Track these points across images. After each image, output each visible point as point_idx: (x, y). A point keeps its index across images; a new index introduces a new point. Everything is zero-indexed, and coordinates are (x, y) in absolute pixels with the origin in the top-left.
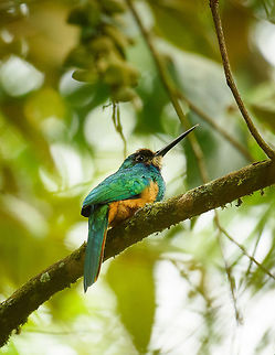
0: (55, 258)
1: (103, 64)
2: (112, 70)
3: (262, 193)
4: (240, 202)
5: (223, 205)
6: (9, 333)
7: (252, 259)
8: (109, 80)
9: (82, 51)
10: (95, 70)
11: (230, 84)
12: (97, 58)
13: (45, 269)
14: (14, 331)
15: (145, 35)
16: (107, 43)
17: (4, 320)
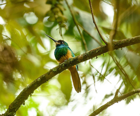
0: (42, 74)
1: (56, 16)
2: (59, 18)
3: (104, 55)
4: (97, 58)
5: (92, 58)
6: (28, 96)
7: (100, 74)
8: (58, 20)
9: (50, 12)
10: (54, 18)
11: (94, 22)
12: (55, 14)
13: (39, 77)
14: (30, 95)
15: (69, 7)
16: (58, 10)
17: (27, 92)
